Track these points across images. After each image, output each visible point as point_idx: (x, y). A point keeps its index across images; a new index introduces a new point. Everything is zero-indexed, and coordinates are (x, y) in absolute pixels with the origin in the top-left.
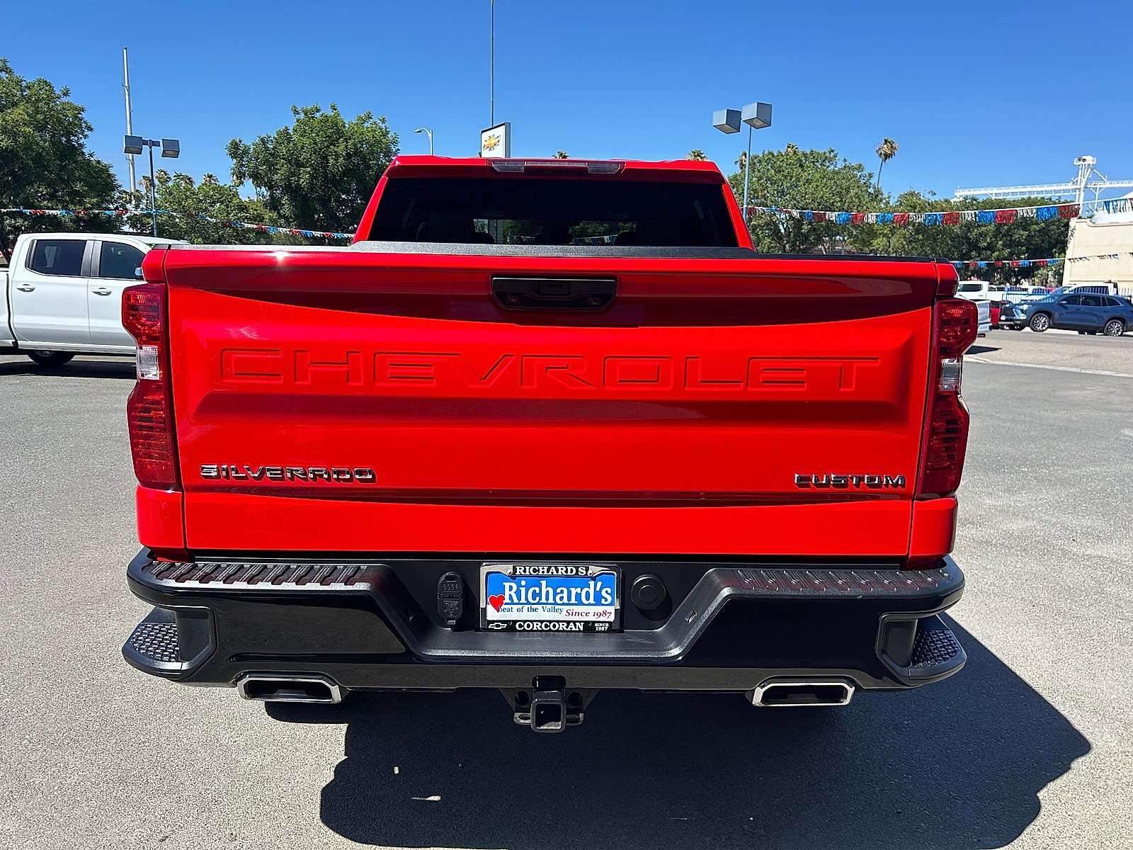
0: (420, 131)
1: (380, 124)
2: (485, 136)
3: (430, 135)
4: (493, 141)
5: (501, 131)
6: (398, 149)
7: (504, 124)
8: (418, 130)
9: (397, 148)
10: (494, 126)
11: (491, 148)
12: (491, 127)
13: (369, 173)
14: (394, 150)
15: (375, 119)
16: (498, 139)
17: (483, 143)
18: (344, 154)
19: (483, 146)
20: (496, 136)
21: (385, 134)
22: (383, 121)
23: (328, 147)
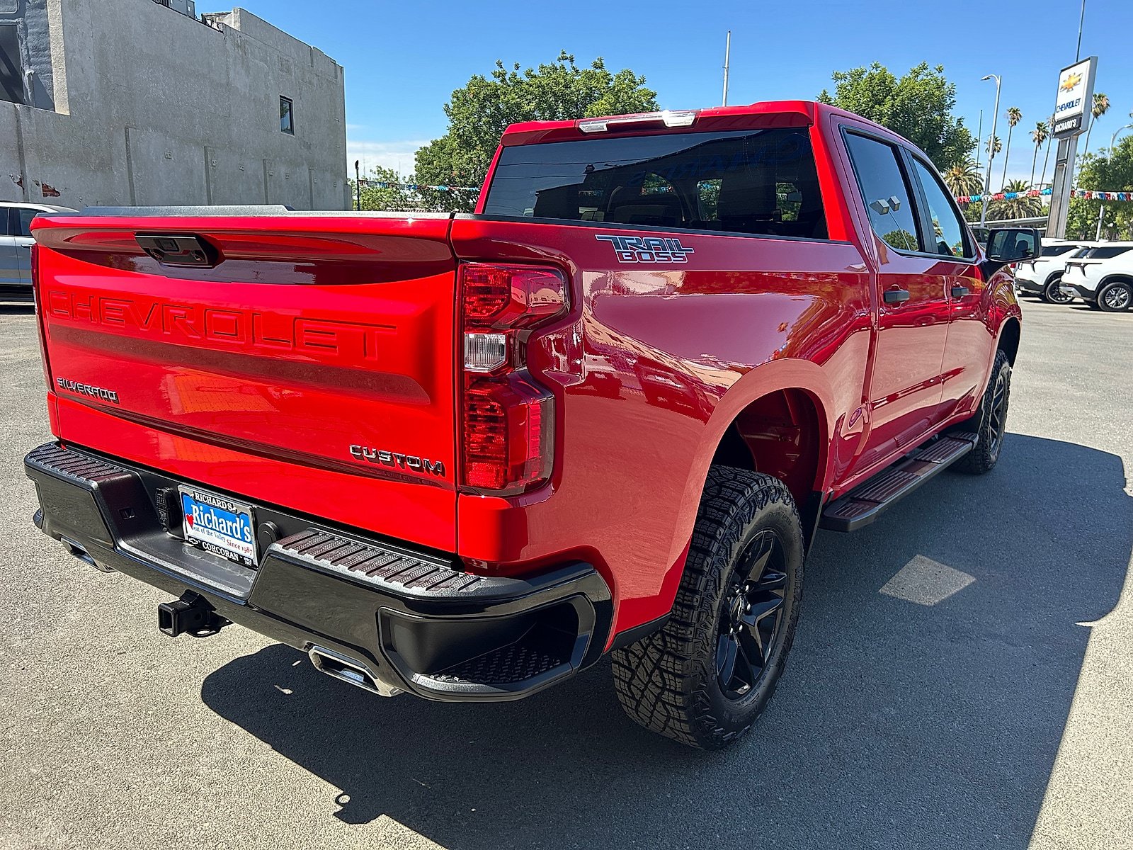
0: (988, 78)
1: (936, 74)
2: (1065, 75)
3: (999, 81)
4: (1073, 80)
5: (1084, 68)
6: (954, 101)
7: (1089, 59)
8: (986, 77)
9: (952, 99)
10: (1079, 61)
11: (1069, 88)
12: (1075, 63)
13: (914, 130)
14: (949, 102)
15: (931, 69)
16: (1079, 78)
17: (1061, 84)
18: (889, 113)
19: (1060, 88)
20: (1077, 74)
21: (939, 87)
22: (940, 70)
23: (873, 107)
